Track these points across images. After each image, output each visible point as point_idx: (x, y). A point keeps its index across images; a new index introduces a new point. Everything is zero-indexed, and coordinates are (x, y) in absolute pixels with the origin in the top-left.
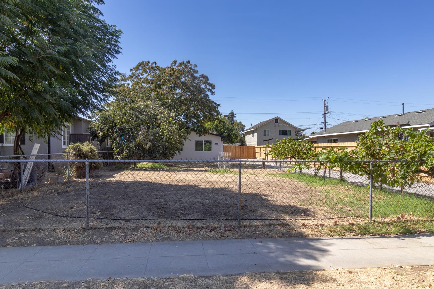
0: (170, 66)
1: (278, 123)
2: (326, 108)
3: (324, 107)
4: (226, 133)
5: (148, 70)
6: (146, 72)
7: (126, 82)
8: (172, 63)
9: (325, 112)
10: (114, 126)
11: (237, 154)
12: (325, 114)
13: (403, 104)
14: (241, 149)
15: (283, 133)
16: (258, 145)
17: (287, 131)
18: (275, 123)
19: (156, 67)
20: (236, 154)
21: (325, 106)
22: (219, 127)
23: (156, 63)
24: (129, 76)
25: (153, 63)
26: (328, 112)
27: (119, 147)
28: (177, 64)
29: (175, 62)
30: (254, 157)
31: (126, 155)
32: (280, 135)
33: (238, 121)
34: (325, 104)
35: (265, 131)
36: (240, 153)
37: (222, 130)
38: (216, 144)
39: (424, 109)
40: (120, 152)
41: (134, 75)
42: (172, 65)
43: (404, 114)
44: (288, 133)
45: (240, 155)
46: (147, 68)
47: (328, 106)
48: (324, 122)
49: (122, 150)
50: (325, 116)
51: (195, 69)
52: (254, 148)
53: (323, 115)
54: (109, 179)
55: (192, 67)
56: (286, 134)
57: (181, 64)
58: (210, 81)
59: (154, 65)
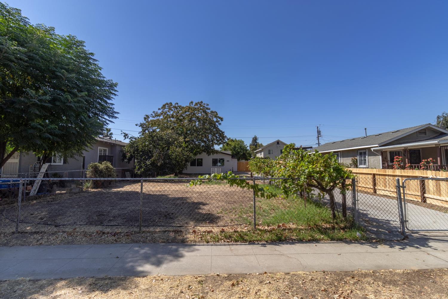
0: (188, 105)
1: (279, 144)
2: (319, 132)
4: (242, 152)
5: (173, 109)
6: (172, 110)
7: (160, 117)
8: (190, 103)
9: (318, 135)
10: (137, 150)
12: (318, 137)
13: (366, 129)
18: (277, 144)
19: (178, 106)
20: (247, 168)
21: (318, 131)
22: (236, 148)
23: (178, 104)
24: (160, 113)
25: (176, 104)
26: (320, 135)
27: (139, 164)
28: (194, 104)
29: (192, 103)
31: (143, 170)
32: (281, 153)
33: (260, 143)
34: (318, 130)
35: (269, 151)
37: (239, 150)
38: (228, 161)
39: (380, 133)
40: (139, 168)
41: (164, 113)
42: (190, 105)
43: (367, 137)
46: (172, 108)
47: (320, 131)
48: (318, 143)
49: (141, 167)
50: (318, 139)
51: (207, 107)
53: (317, 137)
54: (116, 190)
55: (205, 106)
57: (196, 104)
58: (219, 115)
59: (177, 105)
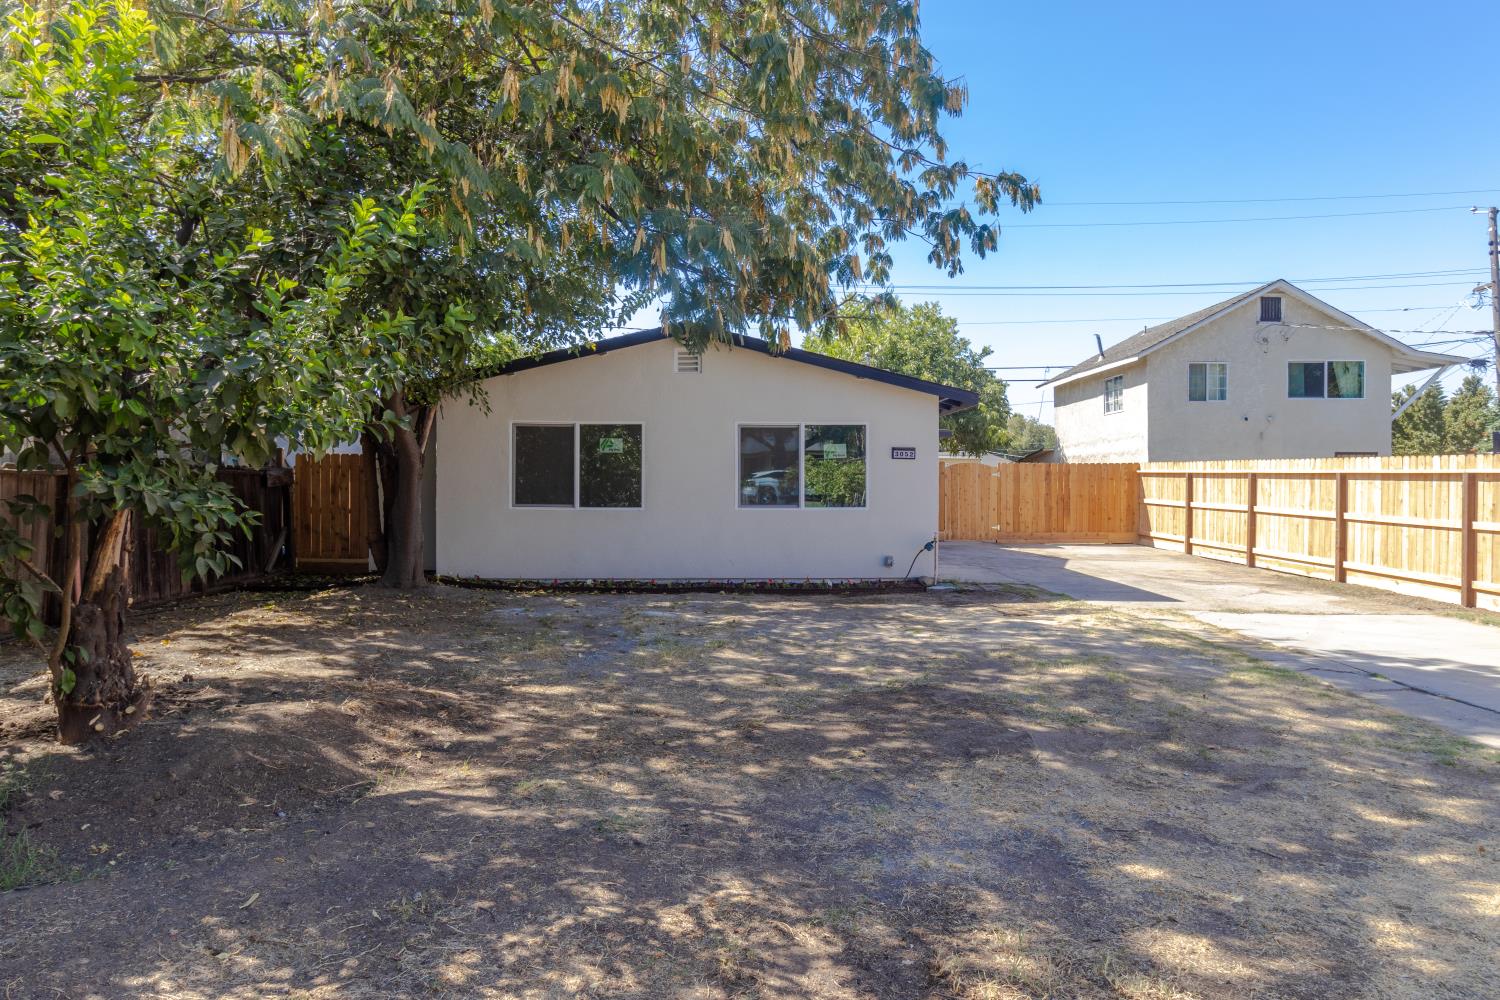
1: (1277, 318)
3: (1489, 249)
11: (1027, 514)
14: (1048, 484)
15: (1311, 380)
16: (1151, 460)
17: (1339, 371)
18: (1264, 318)
20: (1017, 514)
22: (906, 363)
30: (1131, 536)
32: (1292, 394)
35: (1197, 371)
36: (1043, 512)
44: (1346, 382)
45: (1042, 523)
52: (1132, 476)
56: (1335, 392)
